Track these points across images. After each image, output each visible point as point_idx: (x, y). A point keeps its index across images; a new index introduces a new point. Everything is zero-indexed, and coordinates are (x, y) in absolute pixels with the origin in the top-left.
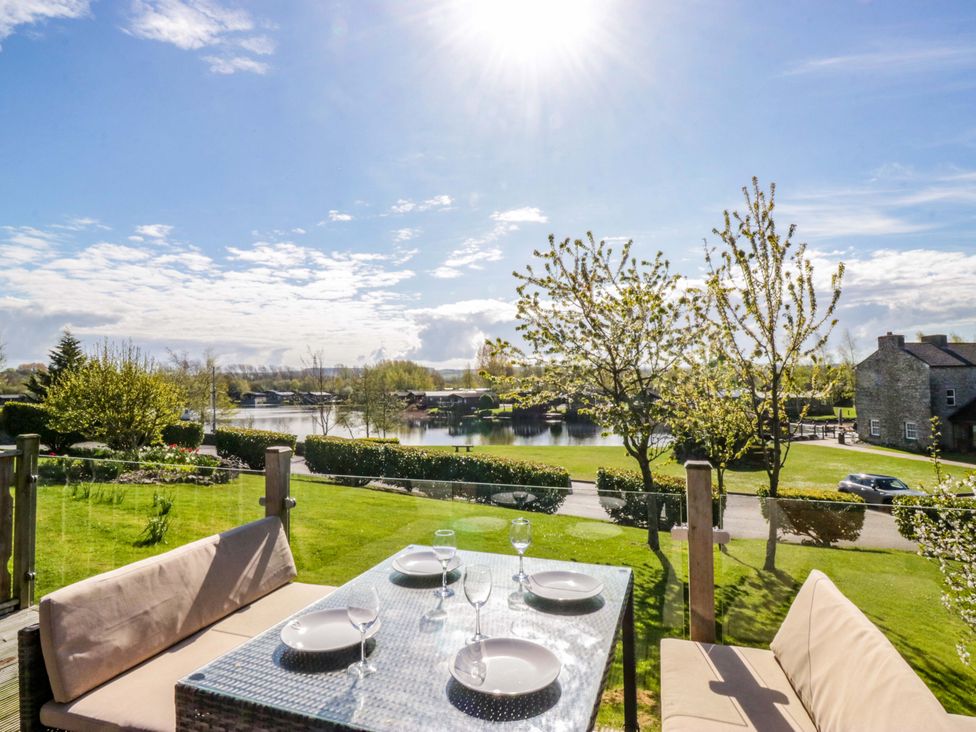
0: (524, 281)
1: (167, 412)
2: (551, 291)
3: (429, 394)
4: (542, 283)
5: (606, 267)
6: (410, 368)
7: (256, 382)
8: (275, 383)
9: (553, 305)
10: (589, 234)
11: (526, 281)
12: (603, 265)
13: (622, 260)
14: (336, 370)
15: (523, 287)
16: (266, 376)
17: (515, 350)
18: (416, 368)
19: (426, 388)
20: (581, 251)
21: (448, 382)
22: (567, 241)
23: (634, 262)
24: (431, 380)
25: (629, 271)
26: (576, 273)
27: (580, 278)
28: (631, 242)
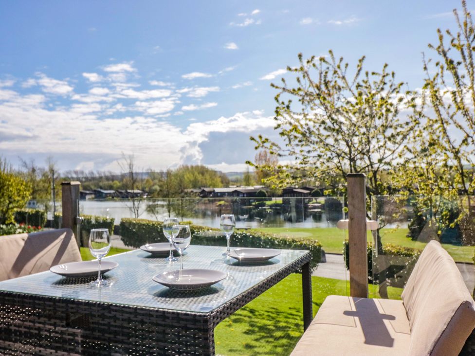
0: (280, 91)
1: (17, 198)
2: (301, 98)
3: (217, 190)
4: (293, 92)
5: (343, 78)
6: (203, 171)
7: (86, 184)
8: (101, 184)
9: (303, 110)
10: (330, 52)
11: (281, 90)
12: (341, 76)
13: (356, 72)
15: (278, 95)
18: (207, 170)
19: (214, 186)
20: (325, 66)
21: (233, 181)
22: (313, 58)
23: (367, 74)
24: (219, 180)
25: (363, 81)
26: (320, 83)
27: (323, 88)
28: (364, 57)
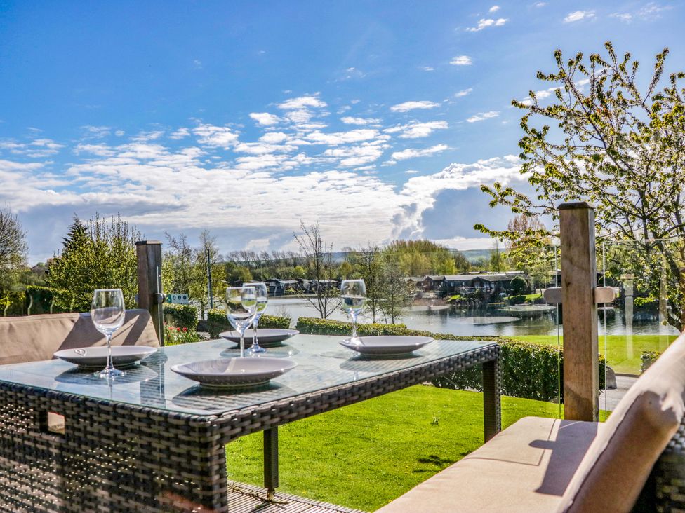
0: (527, 111)
2: (562, 121)
3: (448, 278)
4: (550, 112)
5: (631, 85)
6: (427, 248)
9: (567, 140)
10: (608, 45)
11: (529, 111)
12: (627, 83)
13: (654, 75)
14: (345, 254)
15: (525, 119)
16: (268, 263)
17: (520, 197)
18: (434, 248)
19: (445, 272)
20: (599, 70)
21: (473, 265)
22: (579, 57)
23: (673, 79)
24: (453, 262)
25: (667, 90)
26: (592, 96)
27: (597, 102)
28: (666, 51)
